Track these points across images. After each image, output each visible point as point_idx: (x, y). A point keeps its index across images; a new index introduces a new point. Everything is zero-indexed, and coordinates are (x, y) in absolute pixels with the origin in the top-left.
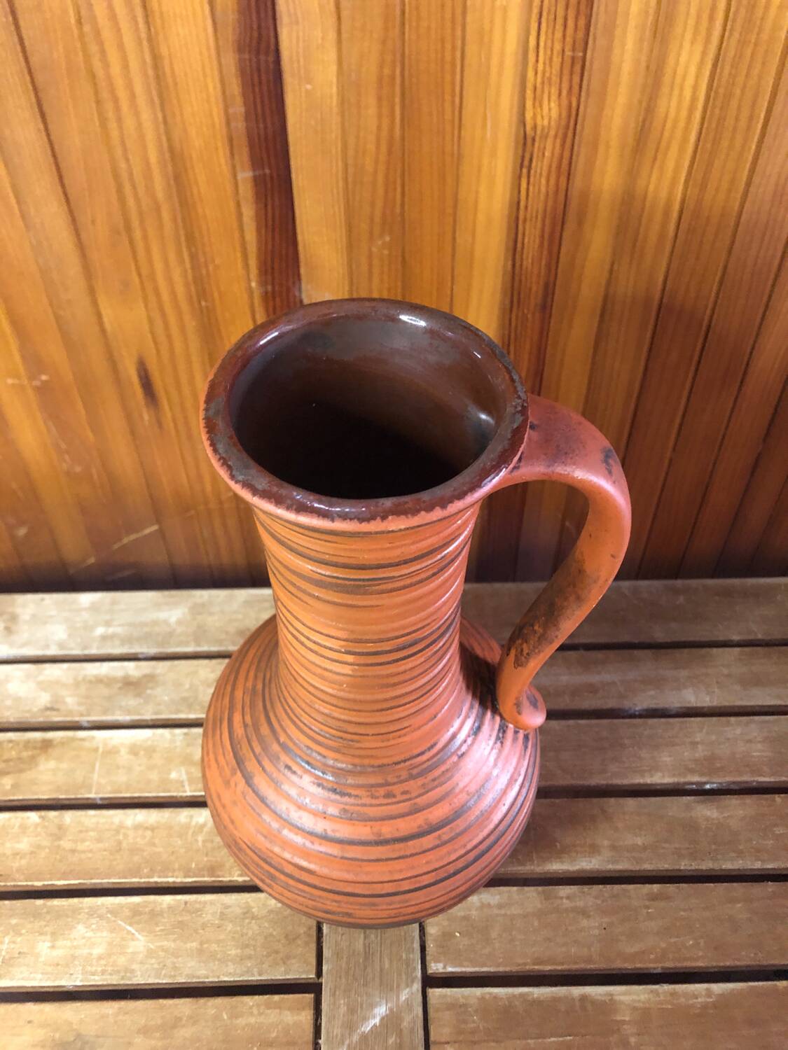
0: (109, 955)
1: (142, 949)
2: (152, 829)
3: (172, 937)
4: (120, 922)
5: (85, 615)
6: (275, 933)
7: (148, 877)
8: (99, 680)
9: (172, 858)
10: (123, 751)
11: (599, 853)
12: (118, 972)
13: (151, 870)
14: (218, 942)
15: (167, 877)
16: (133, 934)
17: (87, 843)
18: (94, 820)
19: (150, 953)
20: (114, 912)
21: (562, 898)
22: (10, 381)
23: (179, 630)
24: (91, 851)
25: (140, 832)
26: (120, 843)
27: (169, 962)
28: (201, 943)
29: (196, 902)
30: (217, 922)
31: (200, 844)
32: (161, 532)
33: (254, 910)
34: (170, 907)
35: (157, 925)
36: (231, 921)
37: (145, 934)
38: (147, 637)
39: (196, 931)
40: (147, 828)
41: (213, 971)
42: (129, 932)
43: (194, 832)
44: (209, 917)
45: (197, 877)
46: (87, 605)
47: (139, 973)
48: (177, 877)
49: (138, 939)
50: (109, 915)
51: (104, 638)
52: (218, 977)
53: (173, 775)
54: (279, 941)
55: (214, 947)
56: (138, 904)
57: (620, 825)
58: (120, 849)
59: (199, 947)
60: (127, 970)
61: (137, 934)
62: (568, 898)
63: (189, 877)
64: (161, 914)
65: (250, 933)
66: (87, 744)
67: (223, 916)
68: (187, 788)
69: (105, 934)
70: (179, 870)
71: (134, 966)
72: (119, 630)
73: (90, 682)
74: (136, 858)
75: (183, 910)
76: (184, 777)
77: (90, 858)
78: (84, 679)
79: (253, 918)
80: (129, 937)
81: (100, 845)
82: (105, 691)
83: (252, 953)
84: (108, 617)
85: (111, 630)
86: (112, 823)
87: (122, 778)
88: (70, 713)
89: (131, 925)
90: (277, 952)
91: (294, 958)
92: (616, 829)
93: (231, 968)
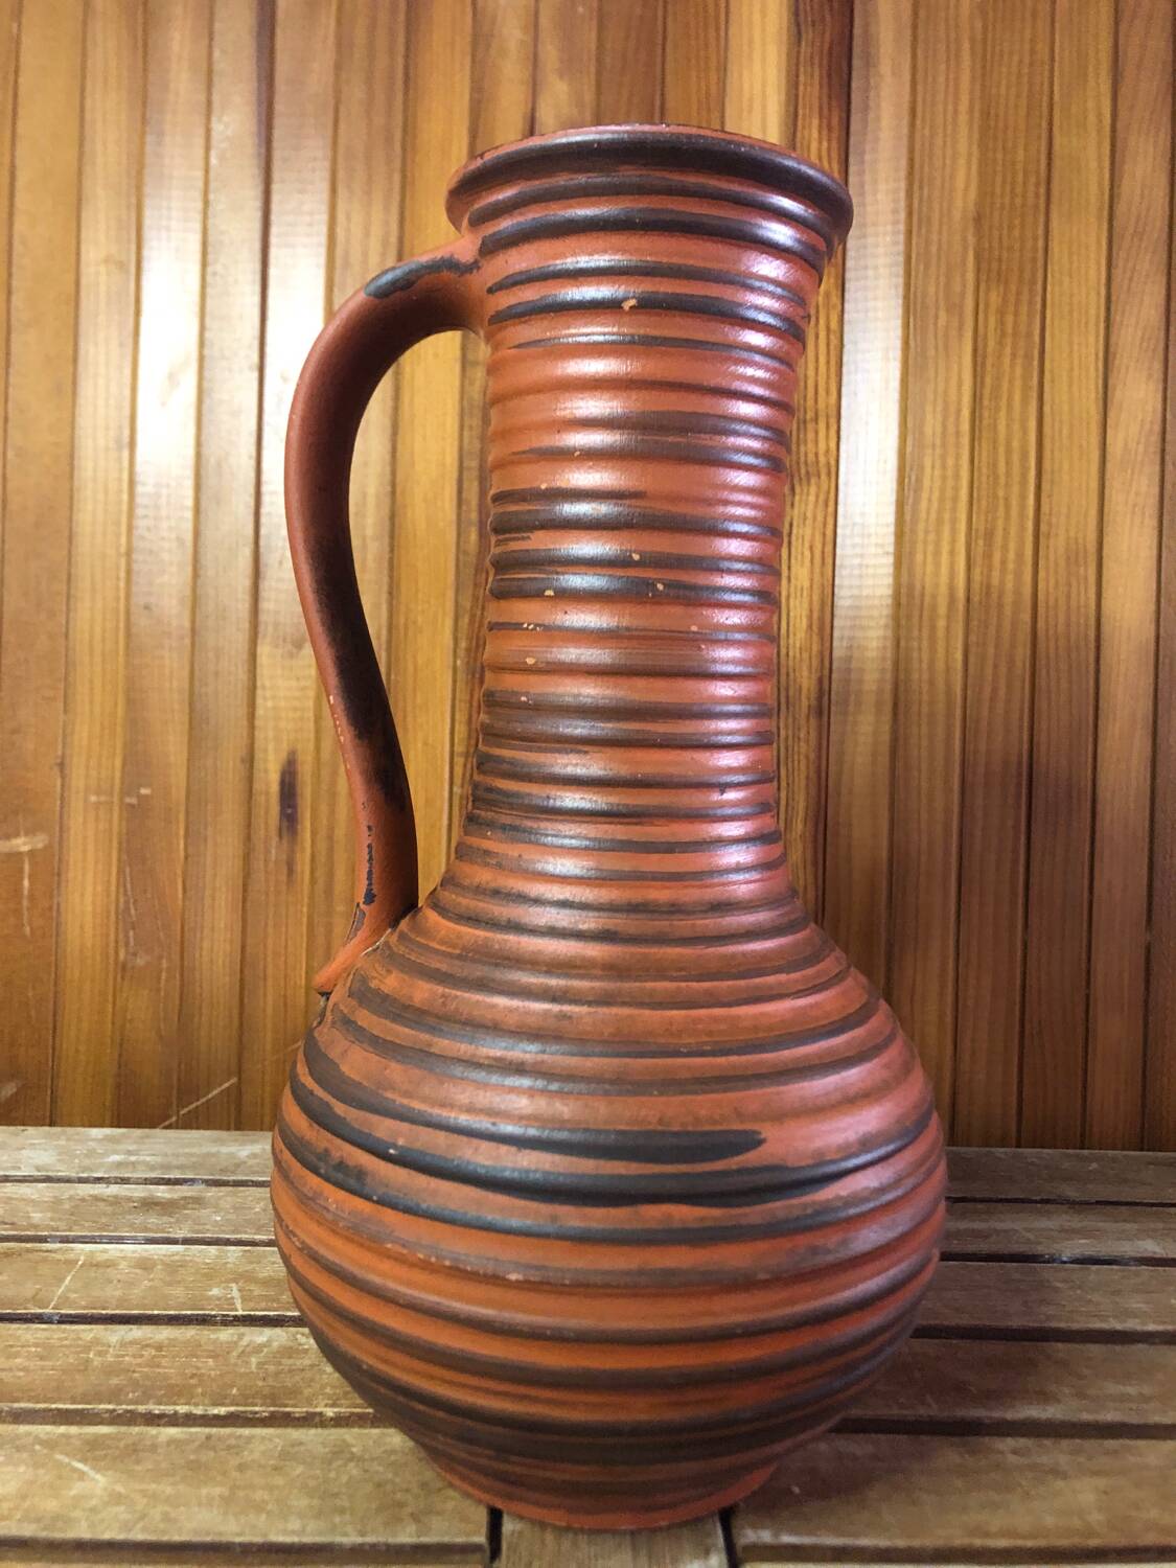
0: (24, 1497)
1: (99, 1492)
2: (159, 1348)
3: (171, 1480)
4: (59, 1457)
5: (92, 1144)
6: (397, 1480)
7: (136, 1403)
8: (96, 1198)
9: (193, 1381)
10: (123, 1265)
11: (1059, 1401)
12: (38, 1520)
13: (144, 1393)
14: (271, 1488)
15: (175, 1404)
16: (83, 1473)
17: (18, 1361)
18: (40, 1335)
19: (116, 1499)
20: (51, 1444)
21: (1002, 1453)
22: (93, 798)
23: (251, 1162)
24: (25, 1369)
25: (131, 1350)
26: (88, 1361)
27: (156, 1513)
28: (234, 1488)
29: (230, 1436)
30: (272, 1462)
31: (253, 1366)
32: (238, 1087)
33: (354, 1450)
34: (171, 1442)
35: (138, 1462)
36: (304, 1463)
37: (110, 1472)
38: (193, 1167)
39: (224, 1473)
40: (147, 1346)
41: (254, 1527)
42: (75, 1470)
43: (243, 1352)
44: (256, 1455)
45: (237, 1405)
46: (100, 1137)
47: (84, 1524)
48: (196, 1405)
49: (93, 1479)
50: (37, 1447)
51: (119, 1165)
52: (265, 1535)
53: (215, 1292)
54: (407, 1490)
55: (259, 1495)
56: (104, 1435)
57: (1086, 1372)
58: (86, 1369)
59: (227, 1493)
60: (56, 1518)
61: (92, 1473)
62: (1015, 1452)
63: (223, 1405)
64: (154, 1448)
65: (344, 1479)
66: (58, 1256)
67: (285, 1455)
68: (239, 1306)
69: (22, 1469)
70: (203, 1394)
71: (77, 1513)
72: (148, 1159)
73: (83, 1200)
74: (115, 1381)
75: (201, 1446)
76: (235, 1293)
77: (19, 1378)
78: (71, 1198)
79: (351, 1460)
80: (75, 1476)
81: (49, 1363)
82: (109, 1209)
83: (346, 1504)
84: (132, 1148)
85: (133, 1158)
86: (80, 1339)
87: (113, 1293)
88: (36, 1227)
89: (84, 1460)
90: (401, 1505)
91: (438, 1513)
92: (1081, 1377)
93: (294, 1524)
